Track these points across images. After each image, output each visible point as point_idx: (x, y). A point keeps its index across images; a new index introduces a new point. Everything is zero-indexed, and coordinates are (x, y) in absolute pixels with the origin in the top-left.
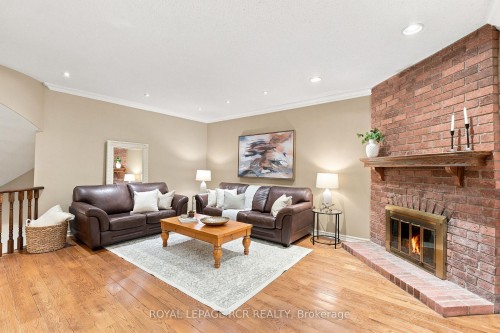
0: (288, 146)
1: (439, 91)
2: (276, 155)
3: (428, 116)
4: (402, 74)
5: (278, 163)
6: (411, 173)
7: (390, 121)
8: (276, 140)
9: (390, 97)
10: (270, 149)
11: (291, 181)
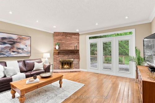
0: (28, 42)
1: (72, 39)
2: (21, 46)
3: (69, 43)
4: (64, 33)
5: (23, 49)
6: (66, 53)
7: (60, 41)
8: (21, 39)
9: (60, 36)
10: (17, 42)
11: (29, 57)
